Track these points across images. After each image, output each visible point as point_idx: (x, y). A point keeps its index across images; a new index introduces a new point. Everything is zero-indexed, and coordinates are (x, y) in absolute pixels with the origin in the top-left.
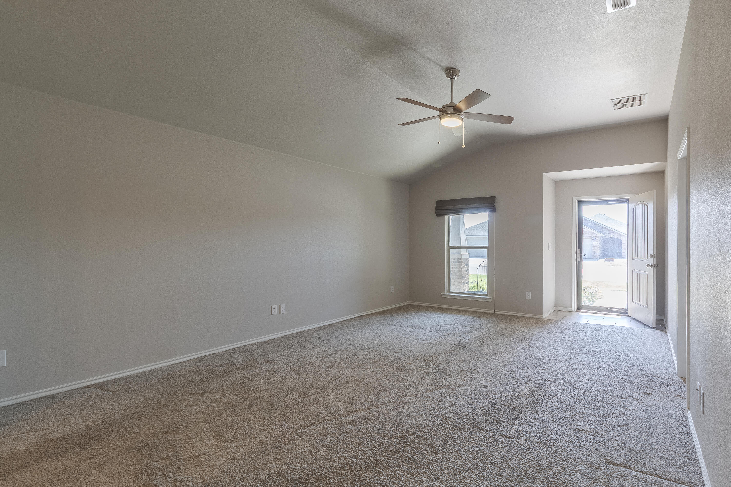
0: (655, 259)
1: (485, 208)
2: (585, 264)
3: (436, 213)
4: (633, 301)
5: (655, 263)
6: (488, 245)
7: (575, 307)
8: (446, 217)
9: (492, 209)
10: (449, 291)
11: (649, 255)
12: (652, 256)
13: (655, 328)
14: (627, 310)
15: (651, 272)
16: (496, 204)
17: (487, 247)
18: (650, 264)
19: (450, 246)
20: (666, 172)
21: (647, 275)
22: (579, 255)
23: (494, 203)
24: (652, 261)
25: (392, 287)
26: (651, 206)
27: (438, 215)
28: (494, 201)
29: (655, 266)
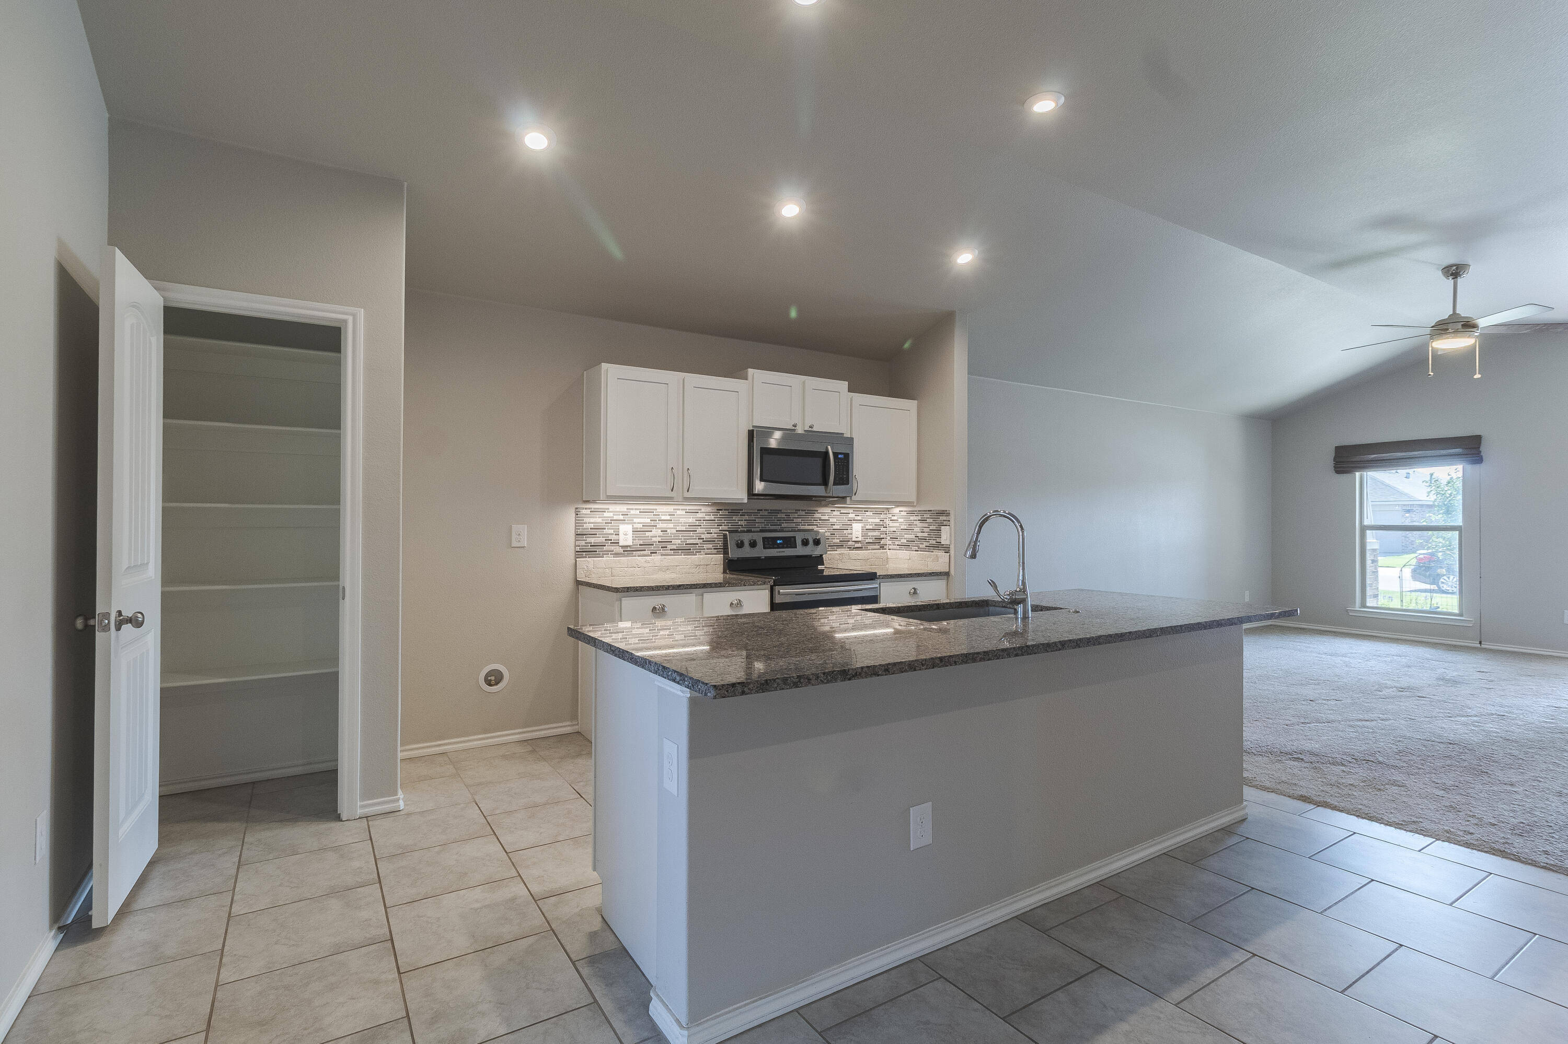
1: (1456, 457)
3: (1334, 467)
6: (1461, 524)
8: (1358, 474)
9: (1470, 459)
10: (1363, 605)
16: (1482, 449)
17: (1461, 527)
19: (1365, 526)
23: (1479, 448)
25: (1247, 593)
27: (1338, 472)
28: (1480, 443)
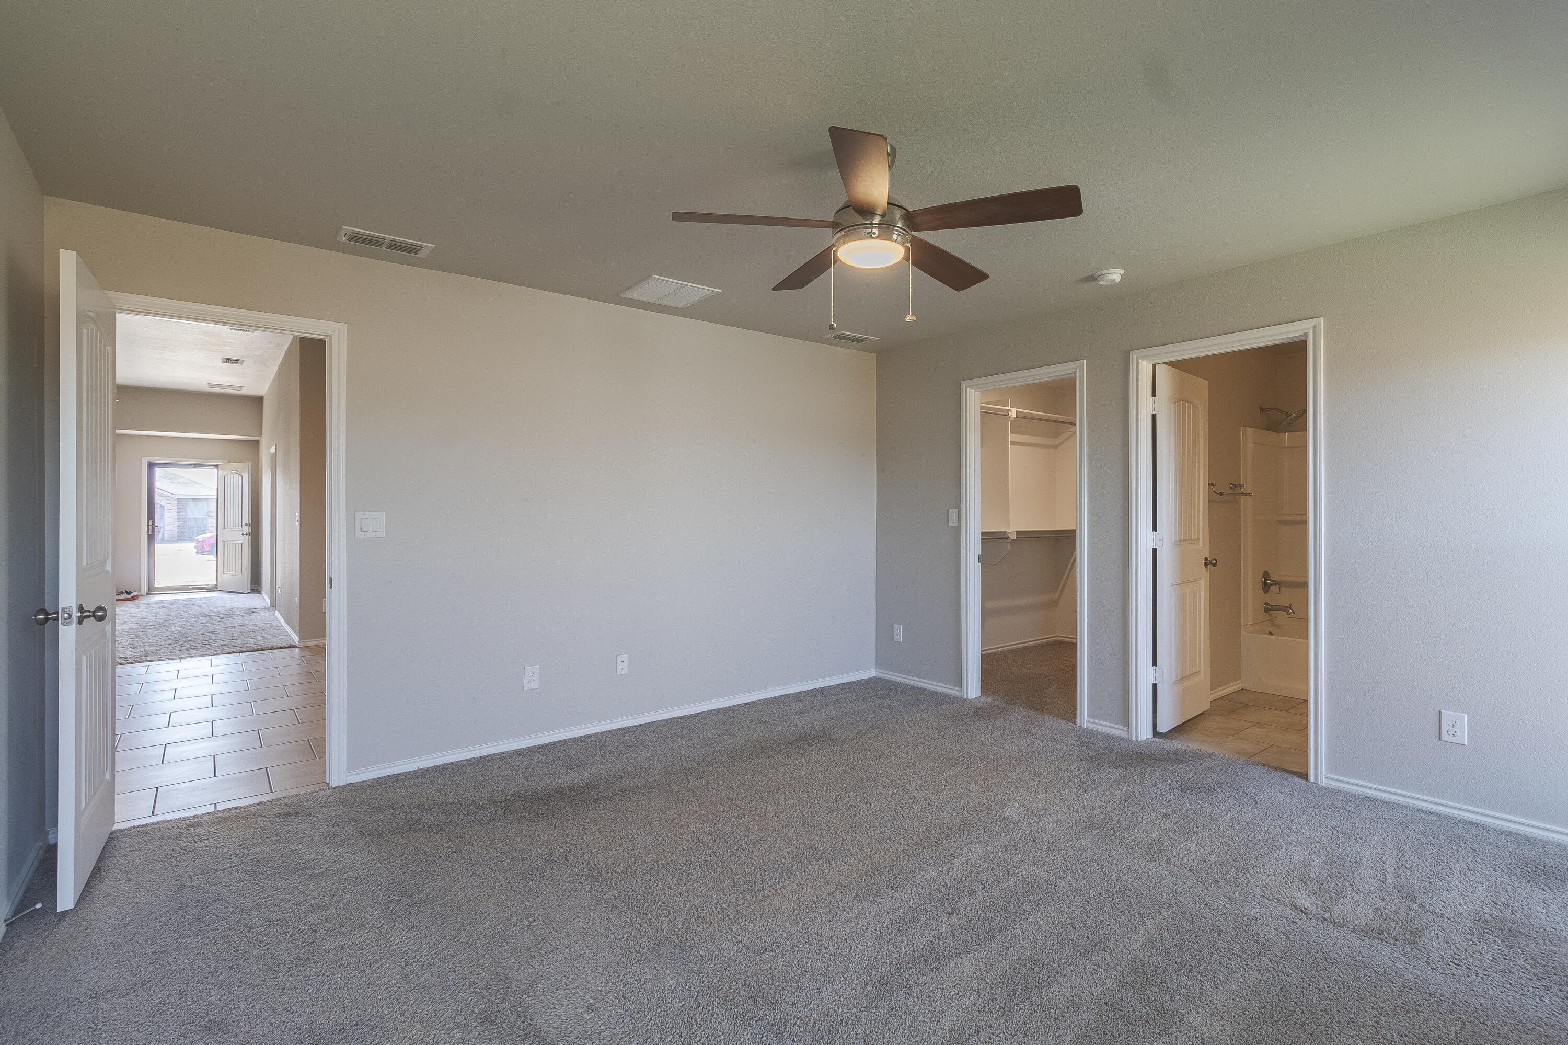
0: (250, 528)
2: (158, 547)
4: (224, 573)
5: (250, 531)
7: (145, 589)
11: (243, 524)
12: (246, 525)
13: (250, 593)
14: (217, 585)
15: (246, 540)
18: (245, 533)
20: (260, 442)
21: (242, 544)
22: (150, 527)
24: (247, 530)
26: (246, 476)
29: (250, 534)
